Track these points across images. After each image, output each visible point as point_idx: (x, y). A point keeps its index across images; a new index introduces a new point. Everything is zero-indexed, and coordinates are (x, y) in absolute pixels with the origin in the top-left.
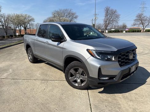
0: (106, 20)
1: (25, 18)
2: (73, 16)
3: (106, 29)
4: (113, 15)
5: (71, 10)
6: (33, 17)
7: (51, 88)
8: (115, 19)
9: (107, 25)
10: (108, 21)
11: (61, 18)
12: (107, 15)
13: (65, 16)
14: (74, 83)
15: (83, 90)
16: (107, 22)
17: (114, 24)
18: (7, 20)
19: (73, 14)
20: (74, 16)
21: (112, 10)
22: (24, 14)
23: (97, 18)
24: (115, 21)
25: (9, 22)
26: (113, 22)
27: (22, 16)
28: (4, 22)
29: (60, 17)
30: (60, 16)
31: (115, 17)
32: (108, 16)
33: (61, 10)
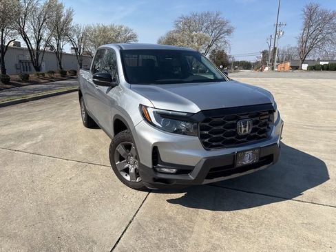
0: (305, 39)
1: (119, 33)
2: (221, 30)
3: (303, 61)
4: (327, 26)
5: (218, 15)
6: (134, 31)
7: (84, 178)
8: (329, 36)
9: (307, 50)
10: (309, 41)
11: (194, 33)
12: (308, 26)
13: (204, 29)
14: (124, 175)
15: (140, 192)
16: (308, 44)
17: (327, 48)
18: (82, 38)
19: (223, 24)
20: (225, 29)
21: (324, 13)
22: (117, 25)
23: (281, 33)
24: (328, 40)
25: (88, 42)
26: (322, 44)
27: (112, 29)
28: (77, 42)
29: (191, 32)
30: (191, 28)
31: (330, 31)
32: (312, 29)
33: (194, 15)
